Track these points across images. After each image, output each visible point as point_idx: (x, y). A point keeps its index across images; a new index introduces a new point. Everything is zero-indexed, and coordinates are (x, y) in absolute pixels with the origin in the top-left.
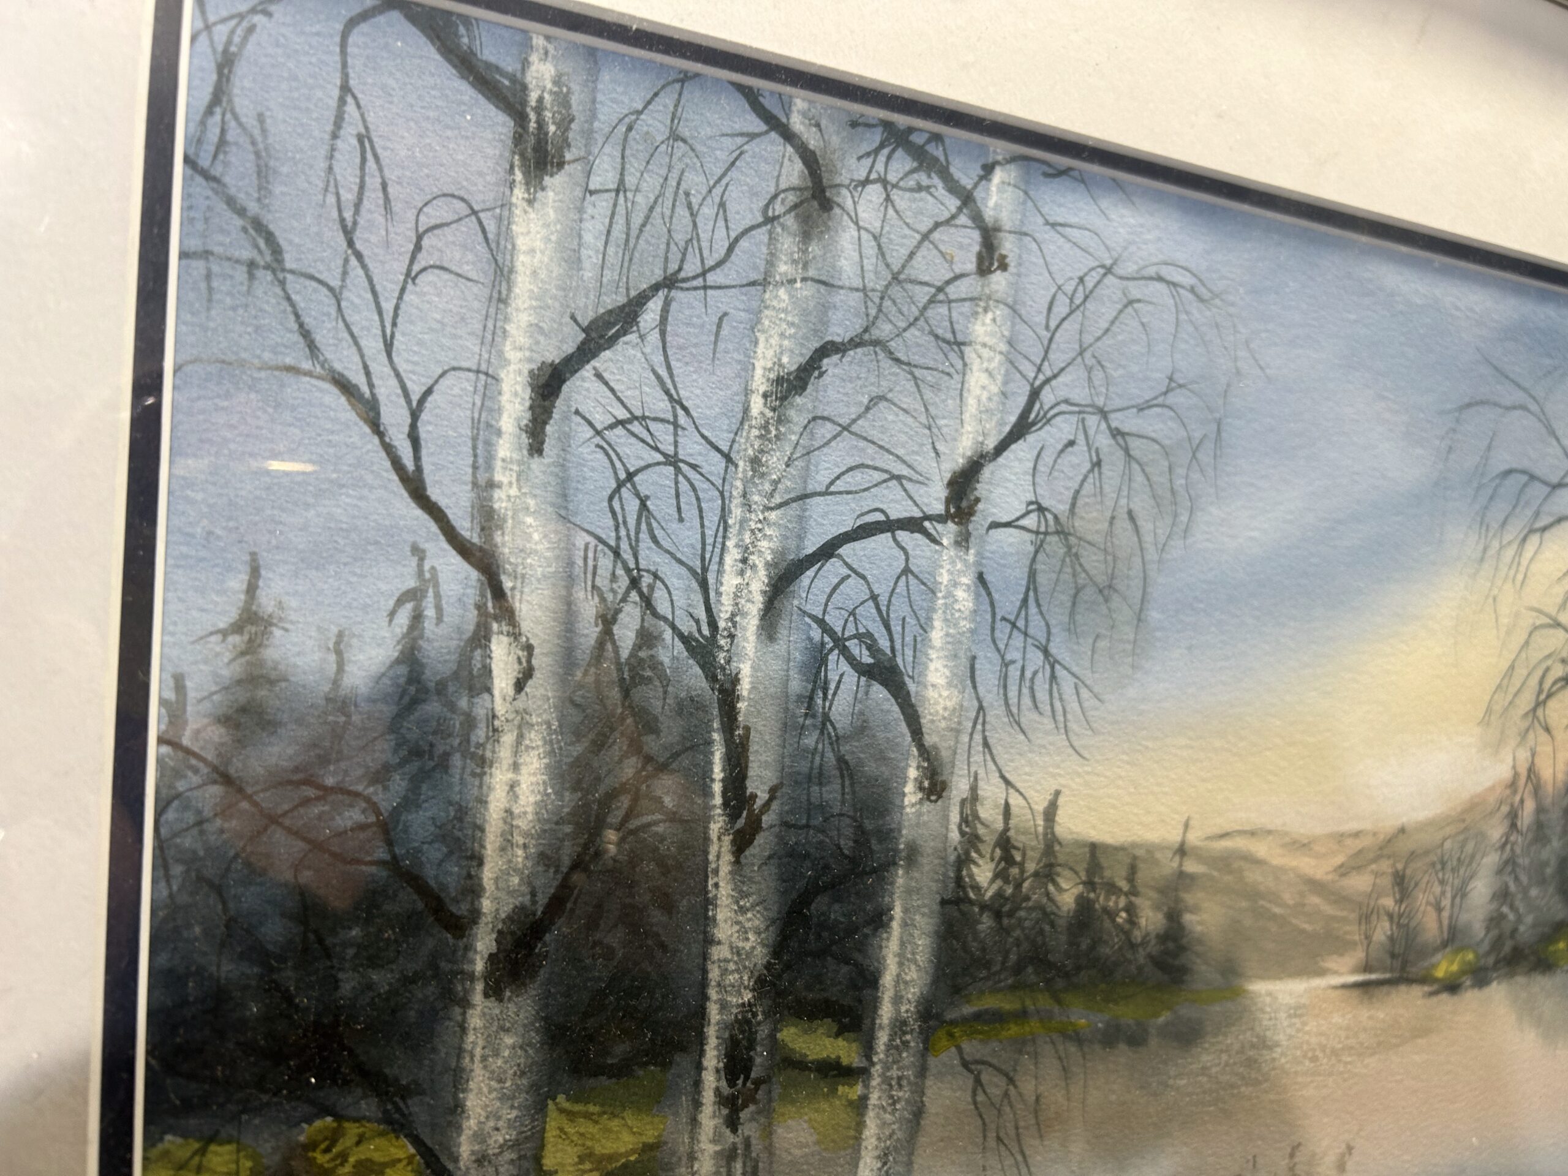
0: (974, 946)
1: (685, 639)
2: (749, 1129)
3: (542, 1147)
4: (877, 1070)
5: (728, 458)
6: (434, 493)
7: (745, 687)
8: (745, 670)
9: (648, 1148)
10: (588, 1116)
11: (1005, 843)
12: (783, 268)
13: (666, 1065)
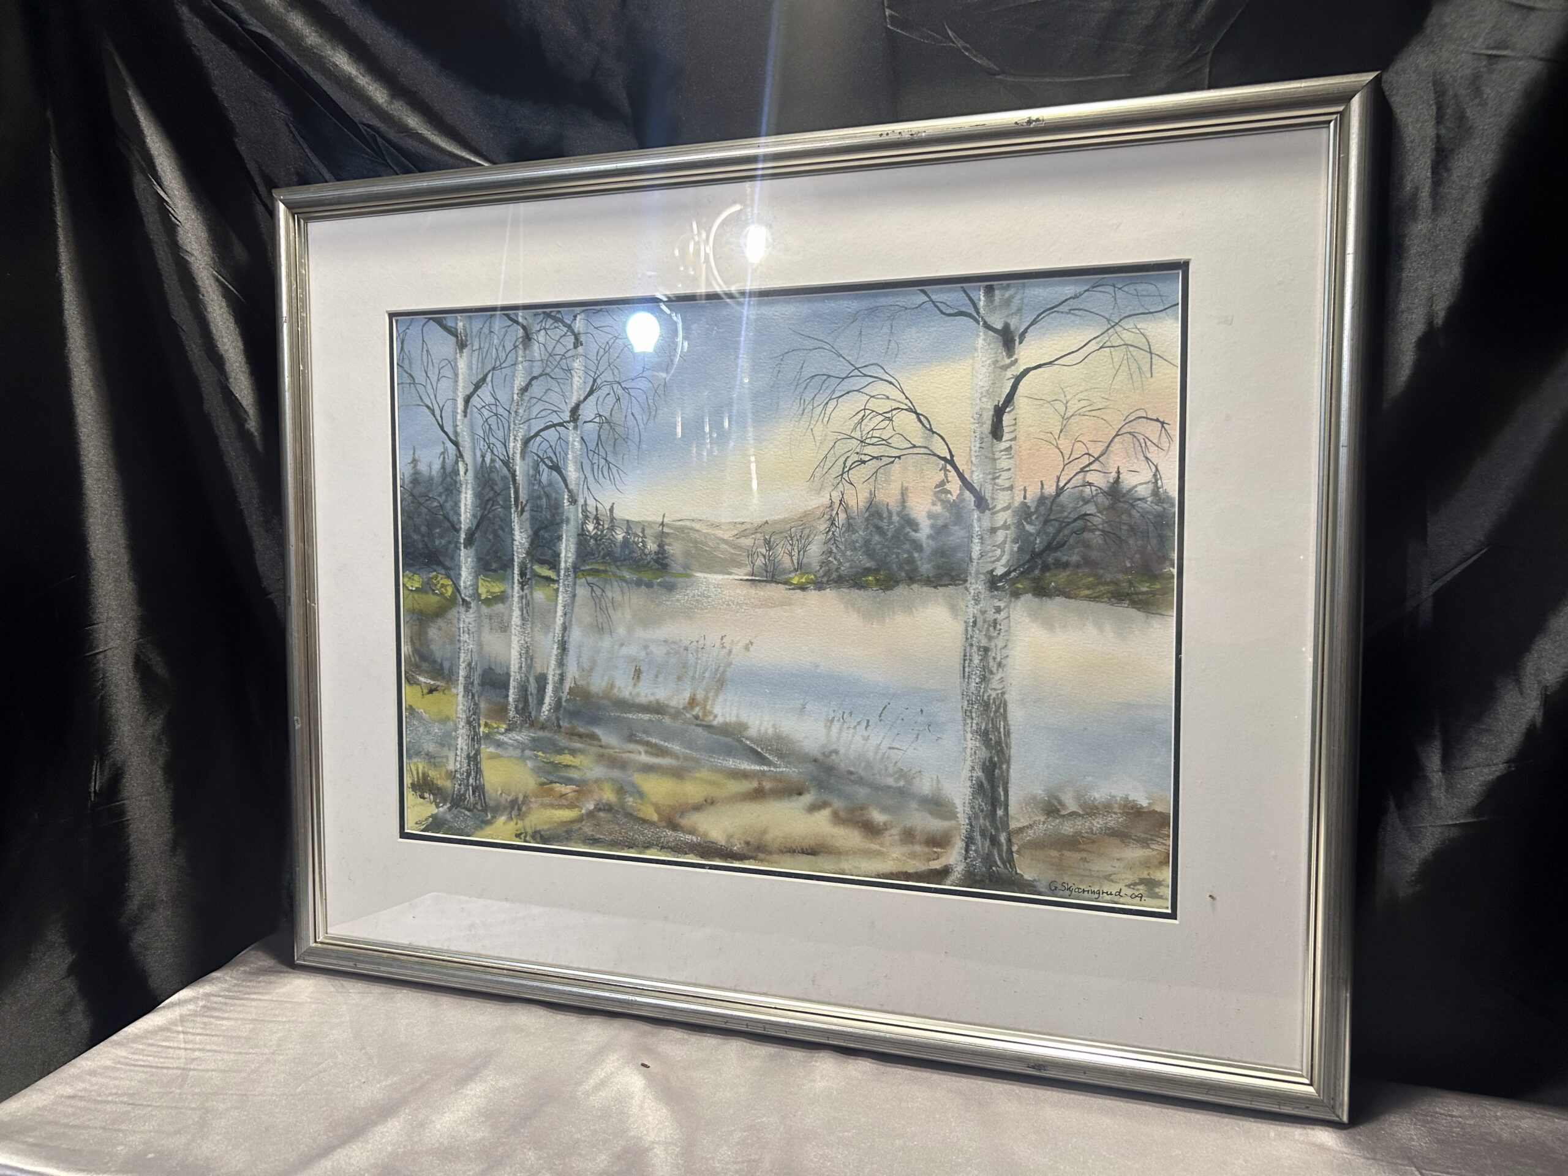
1: (502, 461)
2: (526, 591)
3: (478, 587)
4: (561, 581)
5: (509, 412)
6: (446, 429)
7: (518, 473)
8: (518, 468)
9: (502, 592)
10: (488, 581)
11: (597, 518)
12: (520, 359)
13: (505, 571)
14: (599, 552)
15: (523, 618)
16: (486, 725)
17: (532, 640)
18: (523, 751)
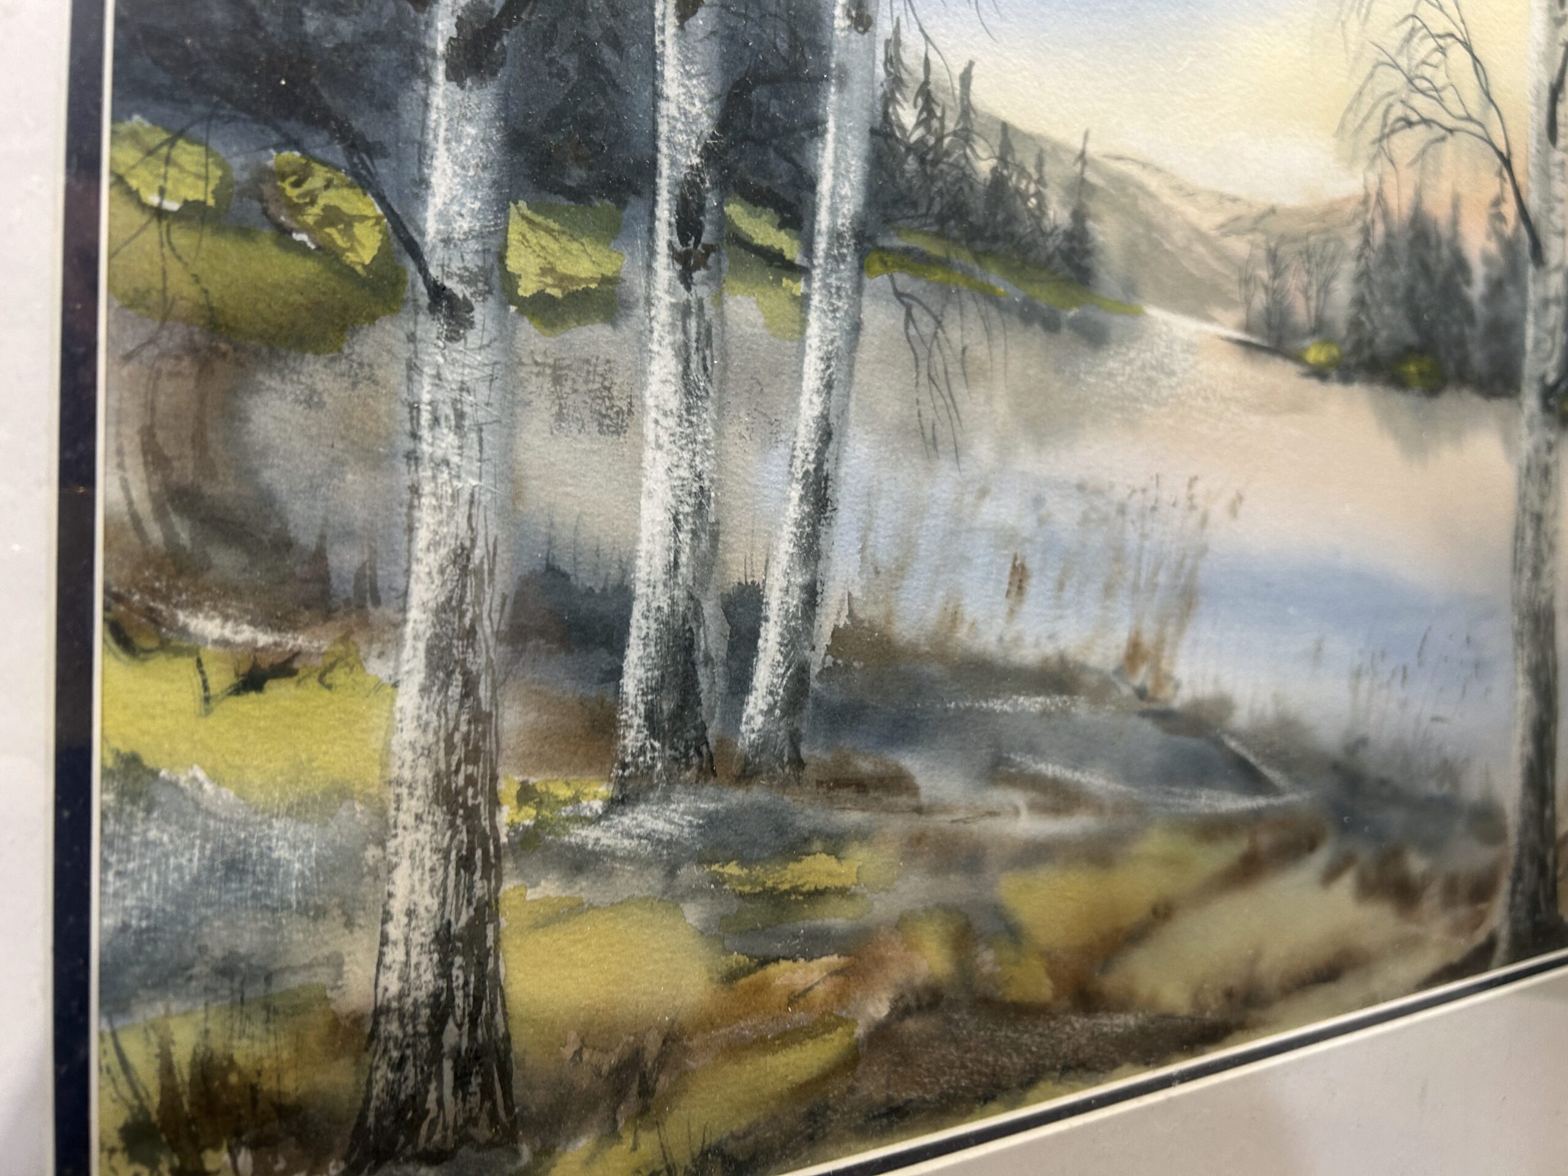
0: (902, 183)
2: (701, 291)
3: (505, 246)
4: (817, 273)
9: (605, 280)
10: (549, 231)
11: (926, 96)
13: (622, 204)
14: (931, 200)
15: (688, 388)
16: (526, 794)
17: (719, 468)
18: (672, 872)
